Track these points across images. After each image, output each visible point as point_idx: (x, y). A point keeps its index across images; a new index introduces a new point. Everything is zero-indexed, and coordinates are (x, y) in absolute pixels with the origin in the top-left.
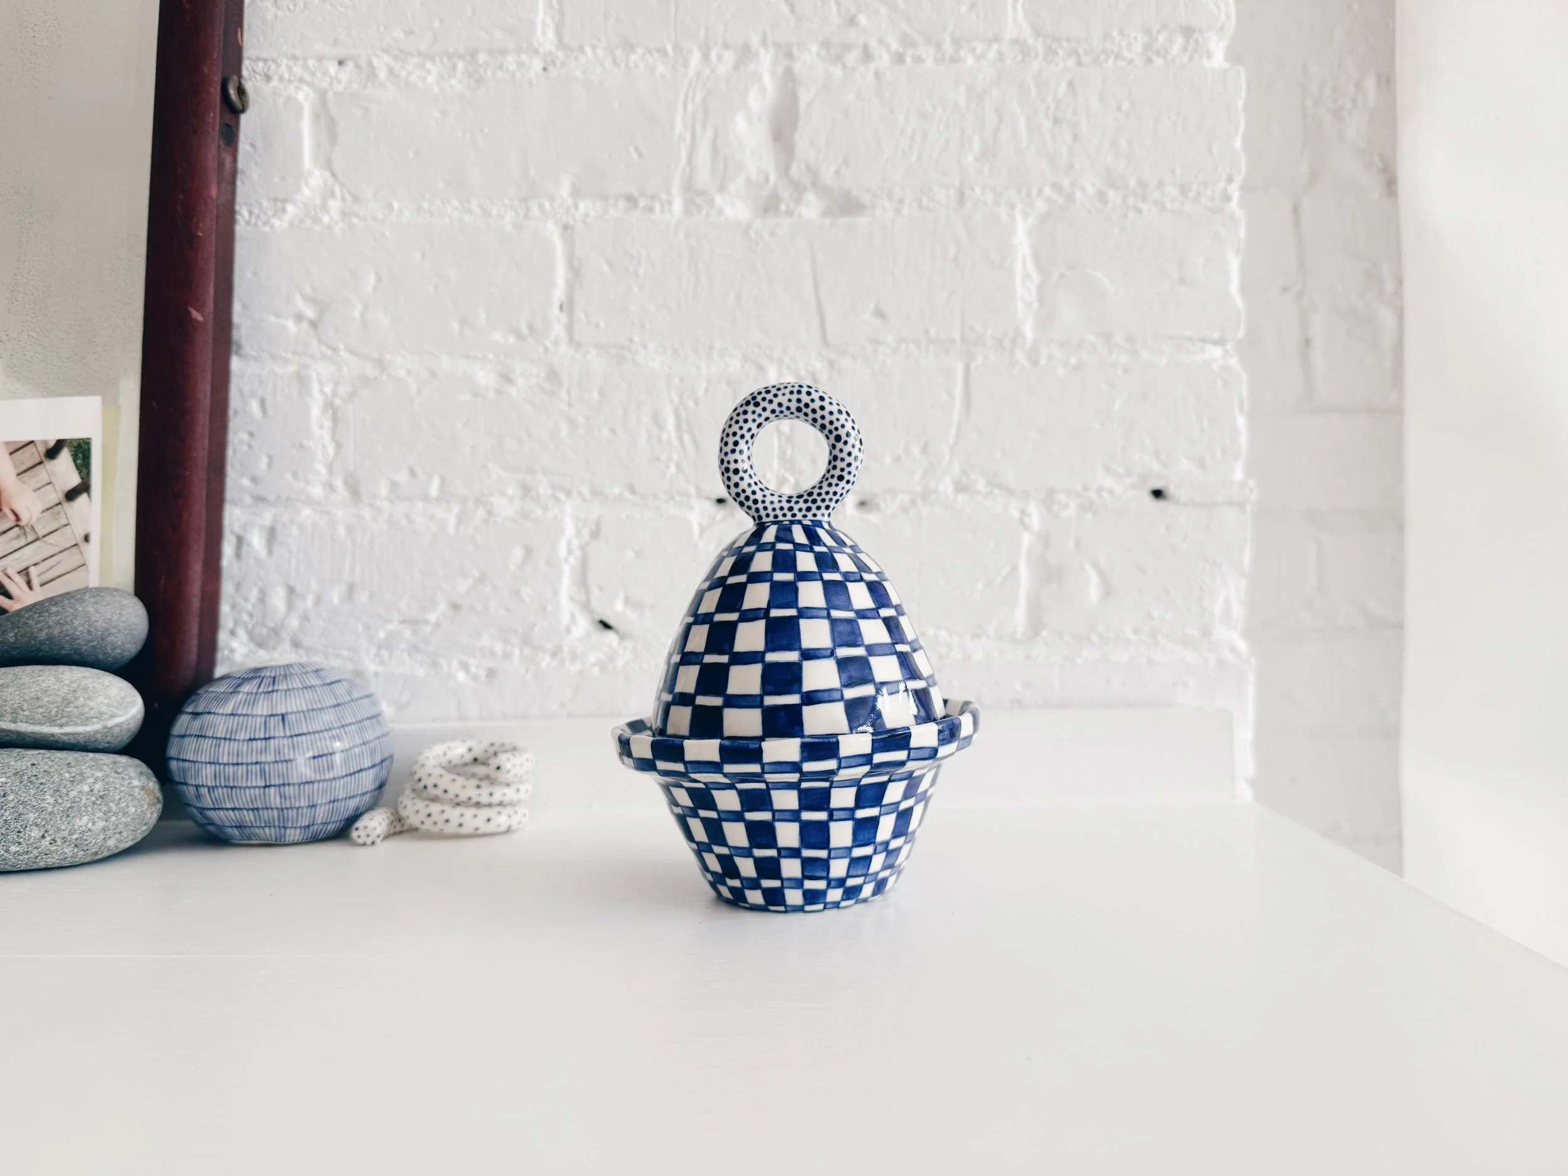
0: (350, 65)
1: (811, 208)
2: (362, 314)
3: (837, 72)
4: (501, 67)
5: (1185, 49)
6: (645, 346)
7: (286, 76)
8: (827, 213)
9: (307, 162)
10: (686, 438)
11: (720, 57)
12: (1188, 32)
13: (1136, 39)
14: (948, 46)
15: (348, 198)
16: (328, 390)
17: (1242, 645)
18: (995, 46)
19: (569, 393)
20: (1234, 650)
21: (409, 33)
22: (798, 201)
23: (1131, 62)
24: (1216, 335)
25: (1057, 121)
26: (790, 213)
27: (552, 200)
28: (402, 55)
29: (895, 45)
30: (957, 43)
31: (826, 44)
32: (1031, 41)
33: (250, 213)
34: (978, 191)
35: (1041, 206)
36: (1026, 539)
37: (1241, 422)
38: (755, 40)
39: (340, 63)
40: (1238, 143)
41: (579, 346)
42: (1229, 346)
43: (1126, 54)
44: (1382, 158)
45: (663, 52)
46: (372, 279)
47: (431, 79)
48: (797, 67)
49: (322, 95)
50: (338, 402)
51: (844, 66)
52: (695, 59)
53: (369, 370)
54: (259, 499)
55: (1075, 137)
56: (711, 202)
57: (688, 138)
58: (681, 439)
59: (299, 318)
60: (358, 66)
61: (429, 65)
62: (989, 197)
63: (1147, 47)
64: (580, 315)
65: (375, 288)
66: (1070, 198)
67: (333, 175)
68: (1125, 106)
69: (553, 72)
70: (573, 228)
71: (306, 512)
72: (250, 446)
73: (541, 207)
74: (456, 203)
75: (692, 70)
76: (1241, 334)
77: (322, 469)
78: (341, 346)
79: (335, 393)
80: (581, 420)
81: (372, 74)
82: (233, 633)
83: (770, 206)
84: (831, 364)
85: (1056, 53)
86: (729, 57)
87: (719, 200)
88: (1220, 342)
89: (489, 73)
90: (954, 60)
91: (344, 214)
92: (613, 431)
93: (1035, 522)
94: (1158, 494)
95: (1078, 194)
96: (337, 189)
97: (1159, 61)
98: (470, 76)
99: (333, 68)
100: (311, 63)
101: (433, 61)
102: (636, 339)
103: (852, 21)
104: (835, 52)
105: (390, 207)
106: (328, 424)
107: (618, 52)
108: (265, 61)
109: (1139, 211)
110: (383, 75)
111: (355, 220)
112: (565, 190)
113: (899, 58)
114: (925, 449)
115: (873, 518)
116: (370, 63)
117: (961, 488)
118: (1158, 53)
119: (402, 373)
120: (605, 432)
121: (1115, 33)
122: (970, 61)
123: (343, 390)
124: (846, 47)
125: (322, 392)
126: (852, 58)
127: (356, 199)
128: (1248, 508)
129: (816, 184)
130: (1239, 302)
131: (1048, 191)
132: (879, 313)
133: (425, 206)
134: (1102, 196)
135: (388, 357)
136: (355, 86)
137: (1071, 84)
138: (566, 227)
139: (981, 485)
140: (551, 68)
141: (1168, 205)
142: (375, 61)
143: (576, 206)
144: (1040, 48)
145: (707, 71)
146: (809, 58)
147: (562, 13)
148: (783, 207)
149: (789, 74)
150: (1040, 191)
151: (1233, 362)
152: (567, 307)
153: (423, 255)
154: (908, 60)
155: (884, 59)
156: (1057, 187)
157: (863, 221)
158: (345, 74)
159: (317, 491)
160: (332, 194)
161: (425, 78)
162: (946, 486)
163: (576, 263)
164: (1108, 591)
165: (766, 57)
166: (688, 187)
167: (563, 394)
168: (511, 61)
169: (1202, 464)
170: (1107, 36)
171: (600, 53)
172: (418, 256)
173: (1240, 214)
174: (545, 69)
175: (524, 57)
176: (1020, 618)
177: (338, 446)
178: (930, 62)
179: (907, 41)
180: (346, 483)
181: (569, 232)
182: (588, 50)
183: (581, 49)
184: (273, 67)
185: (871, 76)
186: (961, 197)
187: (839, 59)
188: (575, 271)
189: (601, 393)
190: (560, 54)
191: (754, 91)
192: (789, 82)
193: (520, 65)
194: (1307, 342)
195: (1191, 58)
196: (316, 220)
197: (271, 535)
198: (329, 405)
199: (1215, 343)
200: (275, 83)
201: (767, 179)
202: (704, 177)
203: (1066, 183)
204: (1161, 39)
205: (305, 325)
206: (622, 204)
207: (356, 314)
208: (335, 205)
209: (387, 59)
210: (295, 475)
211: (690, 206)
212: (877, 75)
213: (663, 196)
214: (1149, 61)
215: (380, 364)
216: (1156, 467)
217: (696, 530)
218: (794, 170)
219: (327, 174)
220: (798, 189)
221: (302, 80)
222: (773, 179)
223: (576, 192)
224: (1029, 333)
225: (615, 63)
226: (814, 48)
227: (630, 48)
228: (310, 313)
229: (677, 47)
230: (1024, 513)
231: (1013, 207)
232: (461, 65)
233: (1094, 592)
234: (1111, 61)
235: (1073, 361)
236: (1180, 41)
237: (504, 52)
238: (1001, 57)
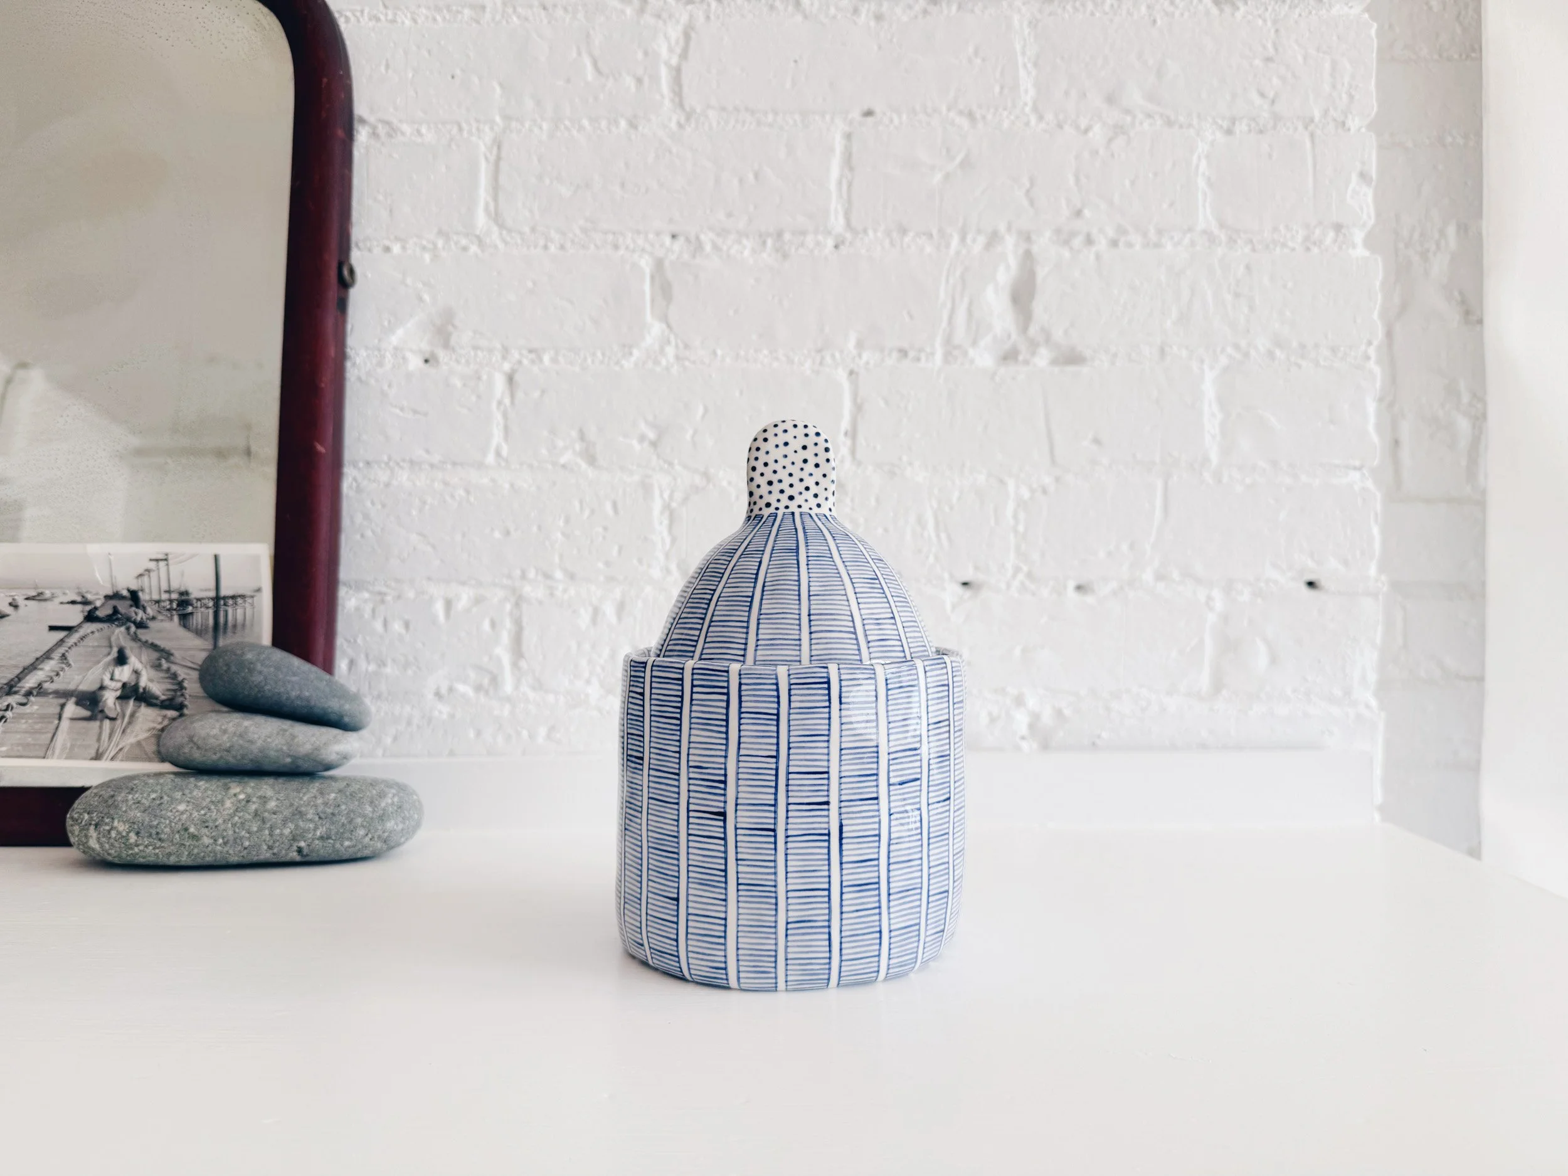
0: (681, 240)
1: (1043, 359)
2: (693, 437)
3: (1067, 254)
4: (802, 245)
5: (1335, 241)
6: (911, 464)
7: (632, 246)
8: (1054, 362)
9: (649, 317)
10: (943, 536)
11: (974, 240)
12: (1338, 228)
13: (1297, 232)
14: (1152, 235)
15: (681, 345)
16: (666, 495)
17: (1374, 703)
18: (1189, 235)
19: (852, 500)
20: (1368, 706)
21: (729, 215)
22: (1033, 354)
23: (1293, 249)
24: (1357, 463)
25: (1237, 295)
26: (1026, 362)
27: (841, 352)
28: (723, 232)
29: (1111, 232)
30: (1160, 232)
31: (1058, 231)
32: (1216, 231)
33: (603, 354)
34: (1175, 348)
35: (1223, 360)
36: (1211, 618)
37: (1376, 530)
38: (1002, 228)
39: (674, 236)
40: (1376, 315)
41: (859, 464)
42: (1365, 471)
43: (1290, 244)
44: (1461, 293)
45: (930, 236)
46: (701, 411)
47: (746, 253)
48: (1035, 249)
49: (659, 264)
50: (674, 505)
51: (1071, 249)
52: (955, 242)
53: (698, 480)
54: (611, 579)
55: (1251, 308)
56: (965, 354)
57: (949, 305)
58: (938, 536)
59: (642, 438)
60: (688, 240)
61: (745, 241)
62: (1184, 353)
63: (1307, 239)
64: (861, 440)
65: (703, 416)
66: (1246, 355)
67: (669, 326)
68: (1290, 285)
69: (844, 249)
70: (857, 374)
71: (648, 589)
72: (604, 538)
73: (833, 356)
74: (766, 352)
75: (952, 251)
76: (1376, 463)
77: (661, 557)
78: (676, 462)
79: (671, 496)
80: (861, 520)
81: (699, 246)
82: (588, 682)
83: (1009, 356)
84: (1057, 480)
85: (1235, 242)
86: (982, 240)
87: (971, 352)
88: (1359, 469)
89: (793, 250)
90: (1158, 245)
91: (678, 358)
92: (886, 530)
93: (1219, 605)
94: (1311, 584)
95: (1253, 353)
96: (672, 338)
97: (1315, 250)
98: (777, 251)
99: (668, 240)
100: (651, 236)
101: (747, 237)
102: (905, 458)
103: (1079, 213)
104: (1064, 238)
105: (715, 353)
106: (666, 522)
107: (895, 235)
108: (614, 233)
109: (1299, 366)
110: (708, 248)
111: (687, 363)
112: (851, 344)
113: (1114, 243)
114: (1132, 547)
115: (1090, 599)
116: (698, 238)
117: (1160, 577)
118: (1315, 243)
119: (725, 483)
120: (880, 531)
121: (1282, 228)
122: (1169, 247)
123: (678, 496)
124: (1073, 234)
125: (661, 495)
126: (1077, 242)
127: (687, 346)
128: (1380, 597)
129: (1048, 340)
130: (1375, 438)
131: (1229, 350)
132: (1097, 441)
133: (742, 353)
134: (1271, 354)
135: (712, 471)
136: (686, 256)
137: (1248, 267)
138: (851, 373)
139: (1176, 575)
140: (842, 247)
141: (1322, 363)
142: (702, 237)
143: (860, 356)
144: (1223, 237)
145: (964, 252)
146: (1043, 244)
147: (849, 201)
148: (1021, 358)
149: (1028, 256)
150: (1223, 350)
151: (1370, 484)
152: (852, 434)
153: (741, 393)
154: (1121, 244)
155: (1102, 244)
156: (1237, 347)
157: (1085, 370)
158: (677, 246)
159: (656, 573)
160: (669, 342)
161: (742, 253)
162: (1148, 576)
163: (859, 401)
164: (1274, 660)
165: (1010, 241)
166: (948, 341)
167: (848, 501)
168: (810, 240)
169: (1346, 563)
170: (1275, 229)
171: (879, 234)
172: (737, 394)
173: (1377, 370)
174: (836, 247)
175: (820, 238)
176: (1204, 681)
177: (674, 540)
178: (1138, 247)
179: (1122, 230)
180: (678, 566)
181: (854, 376)
182: (871, 233)
183: (865, 231)
184: (621, 240)
185: (1092, 257)
186: (1162, 352)
187: (1066, 242)
188: (858, 408)
189: (878, 500)
190: (848, 236)
191: (1001, 269)
192: (1028, 259)
193: (818, 244)
194: (1396, 443)
195: (1340, 248)
196: (657, 362)
197: (621, 608)
198: (667, 507)
199: (1355, 468)
200: (622, 252)
201: (1009, 336)
202: (960, 334)
203: (1243, 343)
204: (1317, 232)
205: (646, 444)
206: (895, 355)
207: (688, 436)
208: (670, 351)
209: (711, 235)
210: (640, 561)
211: (948, 357)
212: (1098, 257)
213: (928, 350)
214: (1308, 249)
215: (706, 476)
216: (1310, 564)
217: (948, 607)
218: (1033, 330)
219: (664, 326)
220: (1034, 345)
221: (643, 250)
222: (1014, 336)
223: (860, 345)
224: (1214, 457)
225: (892, 244)
226: (1048, 234)
227: (904, 231)
228: (651, 435)
229: (941, 231)
230: (1209, 598)
231: (1202, 361)
232: (769, 242)
233: (1262, 661)
234: (1278, 249)
235: (1248, 481)
236: (1331, 234)
237: (804, 233)
238: (1193, 243)
